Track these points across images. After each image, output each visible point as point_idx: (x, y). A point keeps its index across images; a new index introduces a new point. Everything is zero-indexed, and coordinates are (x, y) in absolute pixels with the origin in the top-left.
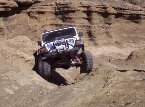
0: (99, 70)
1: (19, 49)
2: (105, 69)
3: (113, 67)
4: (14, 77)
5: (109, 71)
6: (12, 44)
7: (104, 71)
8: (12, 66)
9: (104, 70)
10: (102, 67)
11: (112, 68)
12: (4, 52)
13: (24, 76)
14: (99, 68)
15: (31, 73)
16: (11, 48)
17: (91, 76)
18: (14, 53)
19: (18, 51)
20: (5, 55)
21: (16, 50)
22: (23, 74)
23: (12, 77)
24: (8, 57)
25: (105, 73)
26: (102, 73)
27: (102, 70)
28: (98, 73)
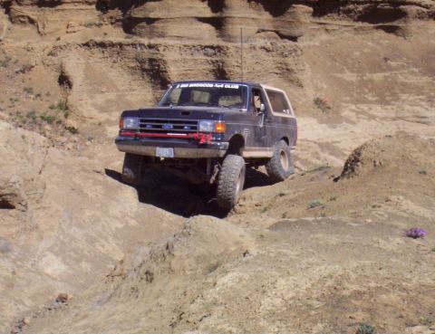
0: (177, 253)
2: (201, 250)
3: (237, 243)
7: (199, 259)
9: (197, 253)
10: (191, 243)
11: (233, 249)
14: (175, 246)
17: (144, 281)
26: (188, 273)
27: (188, 256)
28: (171, 270)
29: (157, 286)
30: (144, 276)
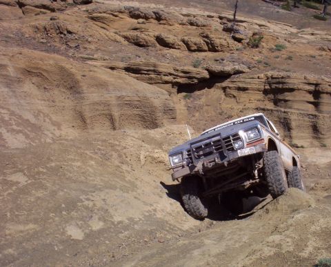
1: (161, 148)
2: (290, 202)
3: (307, 202)
4: (107, 202)
5: (296, 208)
6: (153, 138)
7: (289, 206)
8: (123, 179)
10: (287, 199)
11: (305, 204)
12: (124, 150)
13: (139, 199)
16: (145, 145)
17: (265, 213)
18: (147, 153)
19: (156, 151)
20: (124, 157)
21: (153, 149)
22: (137, 196)
23: (103, 203)
24: (130, 160)
25: (289, 211)
26: (284, 211)
27: (285, 204)
28: (277, 210)
29: (270, 216)
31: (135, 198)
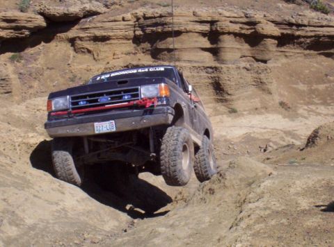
0: (228, 178)
1: (34, 130)
2: (241, 175)
3: (263, 171)
4: (10, 201)
5: (251, 181)
6: (18, 117)
7: (241, 180)
8: (9, 174)
9: (240, 177)
10: (236, 172)
11: (260, 174)
13: (40, 198)
14: (227, 174)
15: (59, 190)
16: (13, 129)
17: (208, 194)
18: (20, 139)
19: (31, 135)
21: (26, 132)
22: (36, 194)
24: (4, 150)
25: (243, 186)
26: (236, 187)
27: (234, 179)
28: (225, 187)
29: (218, 196)
30: (208, 192)
31: (35, 196)
